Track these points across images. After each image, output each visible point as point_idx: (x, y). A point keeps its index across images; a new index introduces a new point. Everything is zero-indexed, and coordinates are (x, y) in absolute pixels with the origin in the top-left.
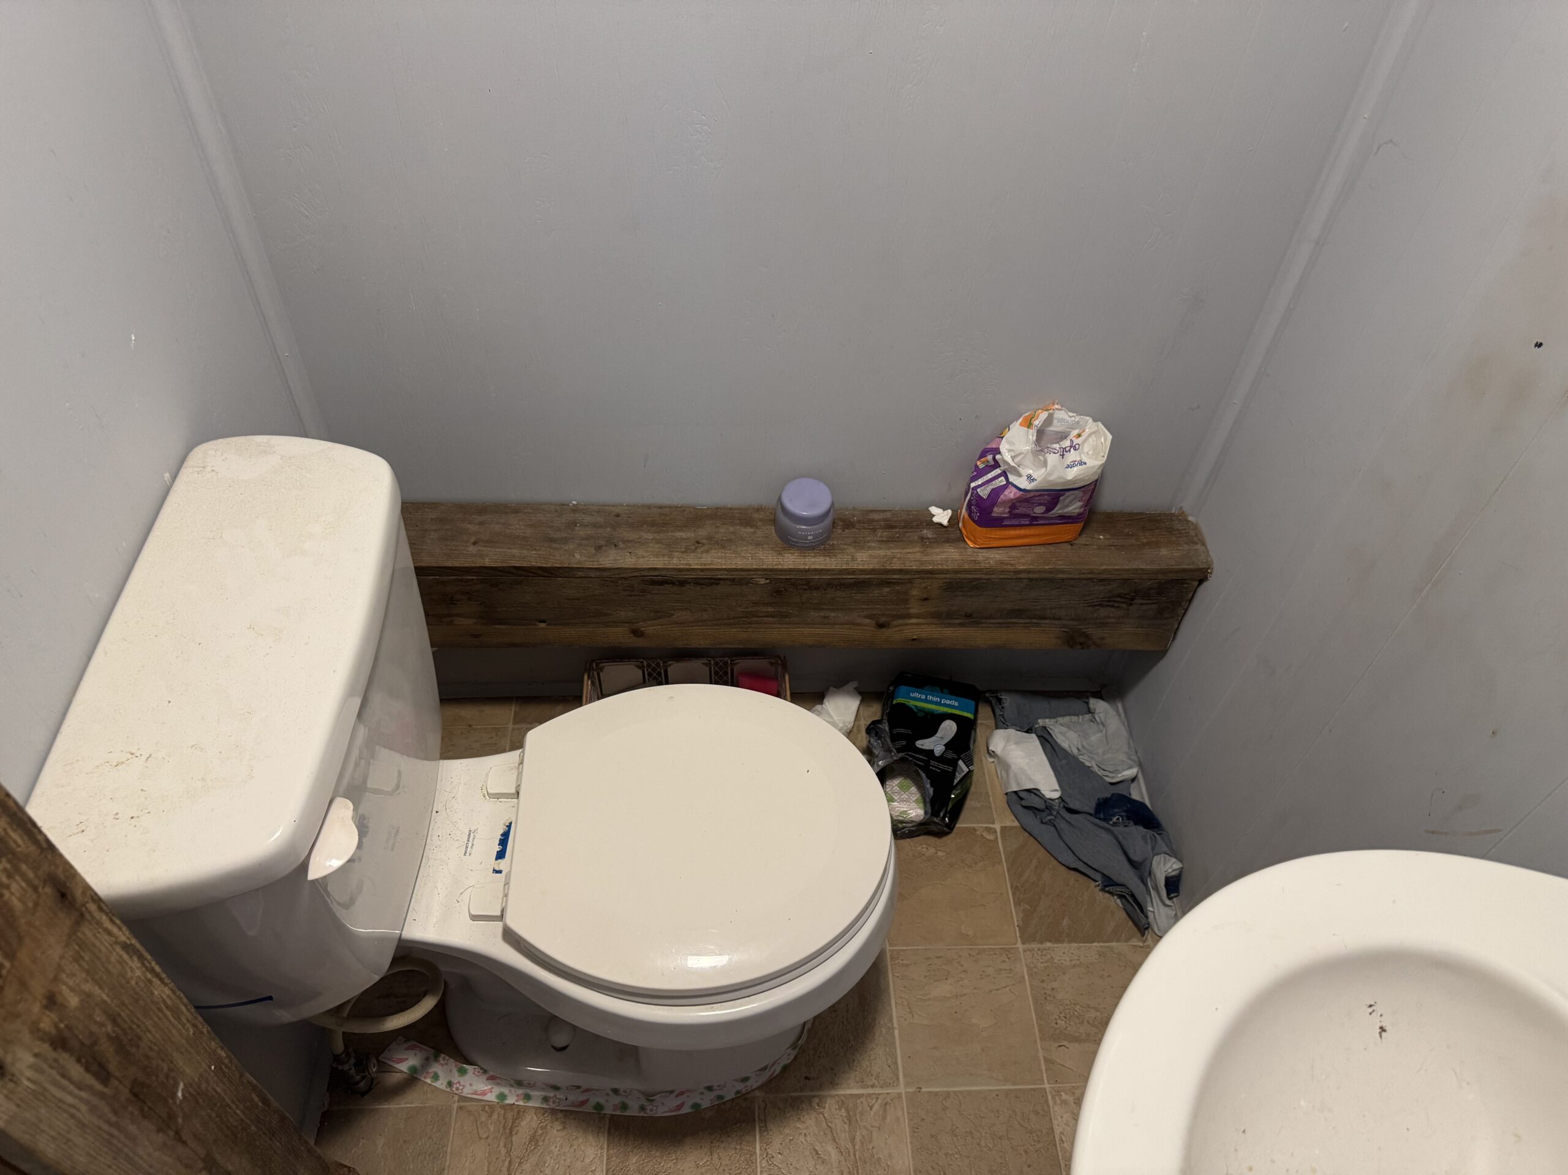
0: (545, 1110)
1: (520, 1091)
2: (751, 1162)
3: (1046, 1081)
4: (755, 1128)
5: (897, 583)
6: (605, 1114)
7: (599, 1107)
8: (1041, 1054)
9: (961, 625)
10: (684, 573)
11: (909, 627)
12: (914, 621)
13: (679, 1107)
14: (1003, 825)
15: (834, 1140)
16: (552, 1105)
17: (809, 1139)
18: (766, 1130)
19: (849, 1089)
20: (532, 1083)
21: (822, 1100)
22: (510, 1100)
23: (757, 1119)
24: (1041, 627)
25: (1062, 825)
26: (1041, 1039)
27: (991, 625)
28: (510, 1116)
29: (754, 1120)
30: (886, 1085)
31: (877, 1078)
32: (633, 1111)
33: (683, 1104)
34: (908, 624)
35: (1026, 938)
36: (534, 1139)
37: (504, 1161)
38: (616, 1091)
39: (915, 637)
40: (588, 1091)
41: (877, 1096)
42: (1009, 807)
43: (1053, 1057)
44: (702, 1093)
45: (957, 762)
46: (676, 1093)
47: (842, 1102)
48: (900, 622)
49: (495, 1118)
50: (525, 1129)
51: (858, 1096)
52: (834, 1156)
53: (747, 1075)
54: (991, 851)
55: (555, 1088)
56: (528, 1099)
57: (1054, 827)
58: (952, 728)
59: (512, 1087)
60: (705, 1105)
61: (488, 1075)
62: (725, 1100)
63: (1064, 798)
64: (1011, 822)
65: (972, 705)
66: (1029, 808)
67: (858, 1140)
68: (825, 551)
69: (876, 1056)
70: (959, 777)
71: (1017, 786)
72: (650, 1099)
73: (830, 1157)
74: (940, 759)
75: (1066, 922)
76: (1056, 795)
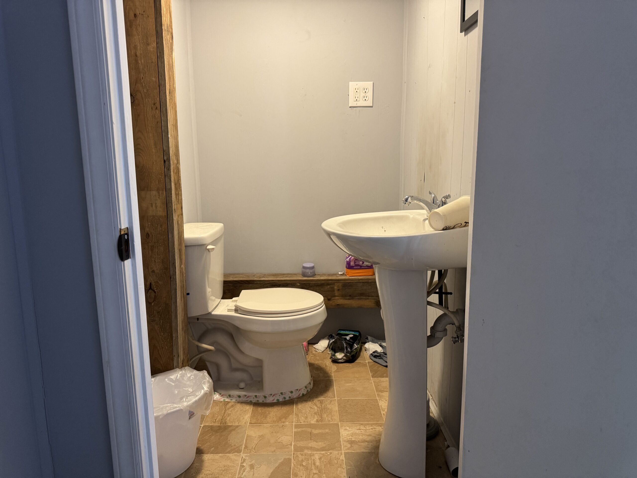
0: (236, 402)
2: (293, 408)
3: (377, 397)
4: (294, 405)
5: (331, 284)
6: (253, 403)
7: (251, 401)
8: (376, 394)
9: (349, 299)
10: (280, 282)
12: (337, 298)
13: (274, 400)
14: (369, 361)
15: (316, 406)
16: (238, 401)
17: (309, 405)
18: (297, 404)
19: (321, 398)
20: (233, 395)
21: (313, 400)
22: (226, 400)
23: (295, 402)
24: (369, 299)
25: (384, 358)
26: (376, 391)
27: (356, 299)
28: (226, 403)
29: (294, 403)
30: (331, 398)
31: (329, 397)
32: (261, 401)
33: (274, 399)
34: (335, 299)
35: (372, 377)
36: (232, 406)
37: (224, 409)
38: (256, 396)
39: (338, 304)
40: (248, 397)
41: (329, 400)
42: (370, 358)
43: (380, 394)
44: (280, 396)
45: (353, 343)
46: (272, 395)
47: (319, 400)
48: (334, 298)
49: (222, 403)
50: (230, 405)
51: (323, 400)
52: (316, 408)
53: (292, 391)
54: (365, 365)
55: (239, 397)
56: (231, 400)
57: (382, 359)
58: (352, 336)
59: (227, 397)
60: (281, 400)
61: (221, 395)
62: (286, 399)
63: (384, 352)
64: (371, 361)
65: (358, 333)
66: (375, 357)
67: (323, 406)
68: (313, 277)
69: (329, 394)
70: (355, 348)
71: (371, 352)
72: (265, 397)
73: (315, 408)
74: (349, 341)
75: (385, 375)
76: (382, 351)
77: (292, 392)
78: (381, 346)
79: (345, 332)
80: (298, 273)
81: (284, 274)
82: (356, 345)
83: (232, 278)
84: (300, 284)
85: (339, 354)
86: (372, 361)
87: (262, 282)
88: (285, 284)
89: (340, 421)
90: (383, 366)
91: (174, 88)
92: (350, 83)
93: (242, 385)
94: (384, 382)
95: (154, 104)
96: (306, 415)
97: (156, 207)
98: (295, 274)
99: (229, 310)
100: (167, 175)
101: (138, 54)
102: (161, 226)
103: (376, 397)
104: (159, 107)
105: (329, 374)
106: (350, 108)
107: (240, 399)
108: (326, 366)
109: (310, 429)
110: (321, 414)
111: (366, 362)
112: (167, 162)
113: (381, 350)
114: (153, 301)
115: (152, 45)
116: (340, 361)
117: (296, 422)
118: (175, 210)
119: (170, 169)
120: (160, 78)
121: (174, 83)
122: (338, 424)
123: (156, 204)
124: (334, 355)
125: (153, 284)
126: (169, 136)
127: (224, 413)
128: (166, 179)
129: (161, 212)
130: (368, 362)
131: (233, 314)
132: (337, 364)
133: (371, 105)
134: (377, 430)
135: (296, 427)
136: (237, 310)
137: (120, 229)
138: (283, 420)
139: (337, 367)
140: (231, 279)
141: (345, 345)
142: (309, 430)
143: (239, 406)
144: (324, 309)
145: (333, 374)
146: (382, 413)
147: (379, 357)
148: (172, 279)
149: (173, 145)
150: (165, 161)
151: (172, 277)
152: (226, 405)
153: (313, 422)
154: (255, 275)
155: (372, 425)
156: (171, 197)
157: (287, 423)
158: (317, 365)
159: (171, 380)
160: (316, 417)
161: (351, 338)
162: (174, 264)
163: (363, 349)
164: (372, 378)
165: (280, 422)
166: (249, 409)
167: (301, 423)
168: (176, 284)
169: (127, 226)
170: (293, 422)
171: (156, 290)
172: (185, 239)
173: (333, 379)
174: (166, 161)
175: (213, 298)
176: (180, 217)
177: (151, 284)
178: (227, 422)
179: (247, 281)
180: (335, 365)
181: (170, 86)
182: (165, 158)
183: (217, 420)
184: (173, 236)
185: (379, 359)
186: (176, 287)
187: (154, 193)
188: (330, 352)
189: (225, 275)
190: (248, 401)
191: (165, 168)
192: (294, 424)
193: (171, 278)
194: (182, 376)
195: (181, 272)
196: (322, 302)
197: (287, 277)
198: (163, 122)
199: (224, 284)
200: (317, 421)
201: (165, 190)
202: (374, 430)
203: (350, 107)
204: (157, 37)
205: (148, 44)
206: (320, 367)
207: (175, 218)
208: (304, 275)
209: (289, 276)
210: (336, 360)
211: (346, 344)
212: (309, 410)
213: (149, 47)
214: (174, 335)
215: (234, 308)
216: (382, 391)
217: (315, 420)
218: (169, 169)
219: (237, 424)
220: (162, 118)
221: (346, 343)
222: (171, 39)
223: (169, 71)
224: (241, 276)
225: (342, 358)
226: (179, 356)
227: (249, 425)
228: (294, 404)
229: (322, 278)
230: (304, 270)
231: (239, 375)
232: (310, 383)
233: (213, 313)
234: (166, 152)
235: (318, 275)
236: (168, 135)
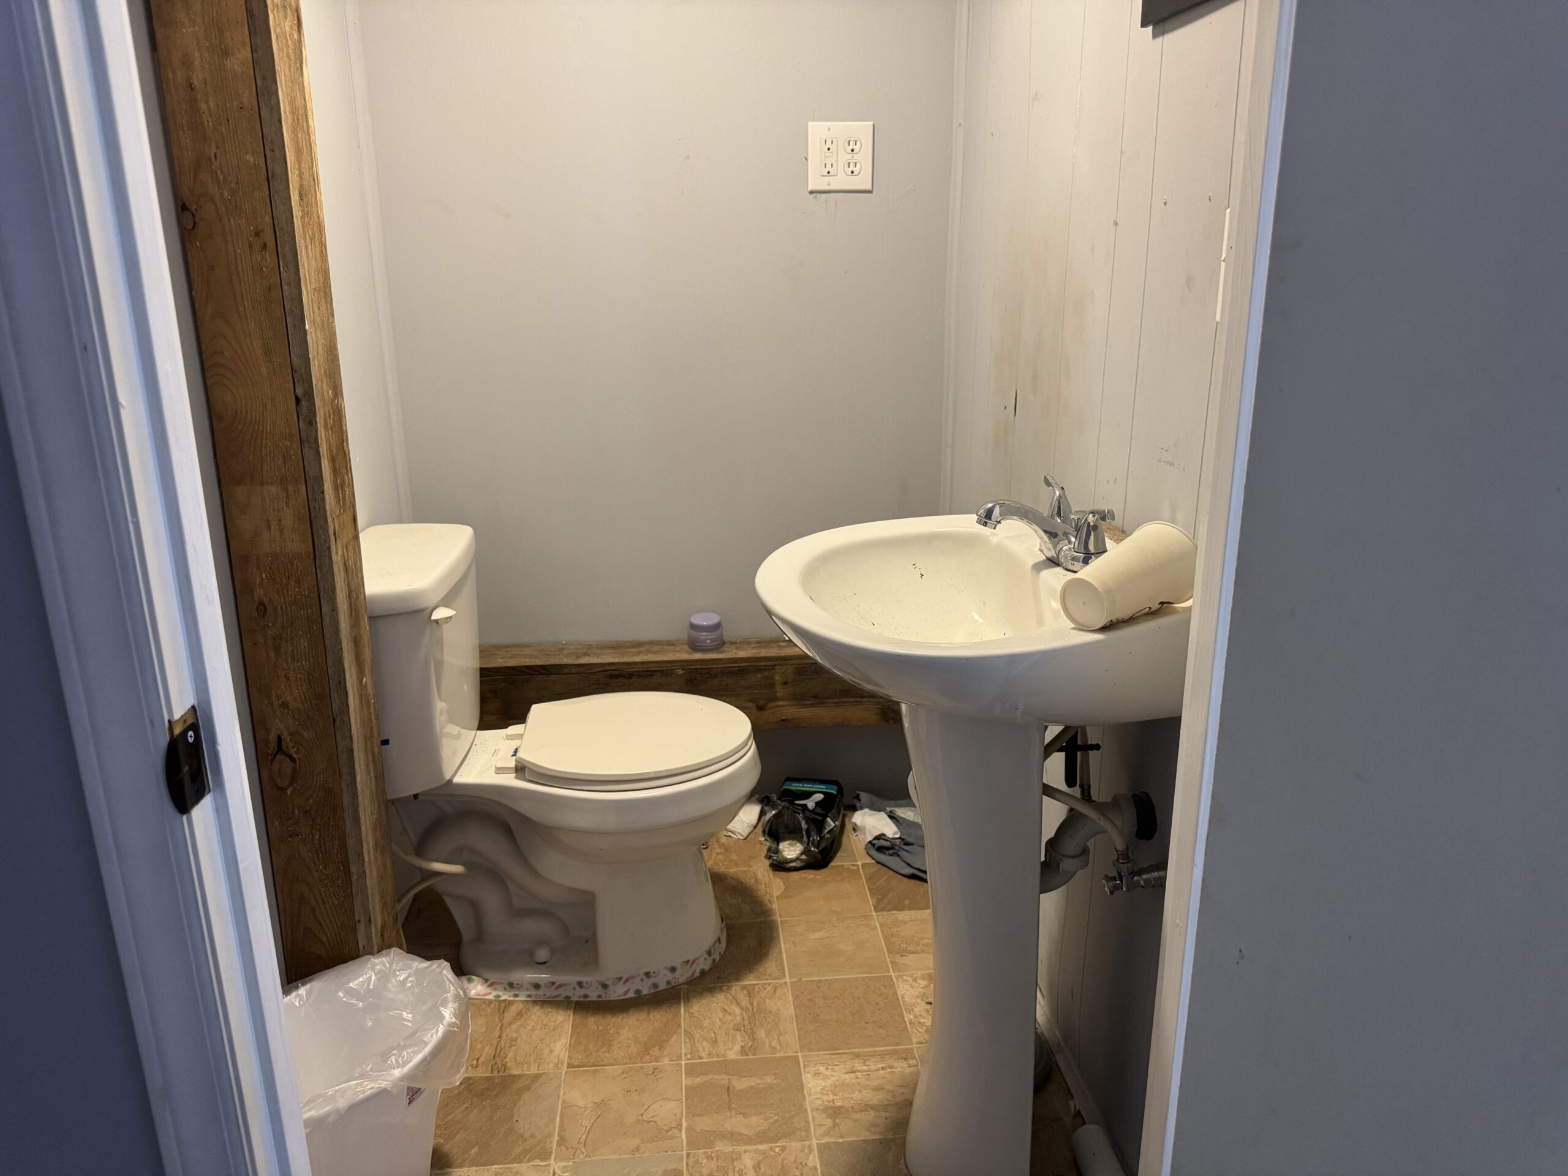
0: (528, 1001)
1: (512, 993)
2: (678, 1014)
3: (891, 970)
4: (680, 1005)
5: (765, 670)
6: (572, 1001)
7: (568, 997)
8: (888, 960)
9: (812, 705)
10: (631, 666)
11: (778, 709)
12: (781, 703)
13: (626, 993)
14: (864, 862)
15: (738, 1004)
16: (533, 998)
17: (719, 1004)
18: (689, 1001)
19: (749, 981)
20: (520, 983)
21: (729, 988)
22: (503, 998)
23: (682, 996)
24: (864, 705)
25: (903, 854)
26: (888, 953)
27: (831, 705)
28: (503, 1005)
29: (680, 998)
30: (776, 978)
31: (770, 975)
32: (593, 997)
33: (629, 990)
34: (777, 706)
35: (876, 911)
36: (520, 1014)
37: (497, 1025)
38: (580, 984)
39: (784, 718)
40: (560, 986)
41: (769, 984)
42: (867, 853)
43: (897, 961)
44: (642, 980)
45: (825, 817)
46: (623, 979)
47: (744, 988)
48: (772, 704)
49: (492, 1005)
50: (513, 1010)
51: (756, 985)
52: (737, 1011)
53: (675, 965)
54: (855, 874)
55: (537, 986)
56: (516, 996)
57: (898, 856)
58: (819, 797)
59: (505, 989)
60: (645, 991)
61: (489, 983)
62: (659, 989)
63: (903, 837)
64: (869, 860)
65: (835, 787)
66: (880, 849)
67: (755, 1003)
68: (719, 653)
69: (770, 966)
70: (828, 829)
71: (870, 838)
72: (605, 986)
73: (735, 1011)
74: (813, 811)
75: (907, 902)
76: (898, 836)
77: (673, 969)
78: (892, 817)
79: (803, 787)
80: (678, 640)
81: (639, 644)
82: (832, 820)
83: (501, 660)
84: (684, 672)
85: (789, 844)
86: (873, 861)
87: (582, 670)
88: (644, 671)
89: (803, 1047)
90: (900, 876)
91: (315, 179)
92: (810, 124)
93: (542, 954)
94: (905, 923)
95: (257, 234)
96: (714, 1033)
97: (281, 531)
98: (670, 643)
99: (500, 771)
100: (308, 440)
101: (196, 82)
102: (298, 581)
103: (889, 972)
104: (271, 244)
105: (766, 905)
106: (812, 196)
107: (540, 992)
108: (756, 880)
109: (726, 1077)
110: (751, 1029)
111: (858, 866)
112: (304, 404)
113: (895, 833)
114: (291, 784)
115: (239, 56)
116: (793, 864)
117: (689, 1056)
118: (335, 534)
119: (316, 422)
120: (268, 154)
121: (312, 162)
122: (796, 1058)
123: (280, 520)
124: (777, 851)
125: (286, 737)
126: (307, 327)
127: (500, 1037)
128: (306, 450)
129: (295, 544)
130: (863, 865)
131: (510, 780)
132: (783, 874)
133: (869, 187)
134: (897, 1071)
135: (691, 1070)
136: (521, 769)
137: (170, 721)
138: (656, 1051)
139: (784, 884)
140: (499, 662)
141: (804, 825)
142: (724, 1079)
143: (536, 1013)
144: (753, 757)
145: (775, 906)
146: (906, 1019)
147: (891, 852)
148: (338, 724)
149: (320, 348)
150: (298, 400)
151: (338, 719)
152: (503, 1012)
153: (732, 1055)
154: (564, 649)
155: (882, 1056)
156: (323, 499)
157: (666, 1061)
158: (732, 878)
159: (351, 993)
160: (739, 1038)
161: (818, 804)
162: (342, 684)
163: (848, 827)
164: (874, 914)
165: (647, 1058)
166: (564, 1020)
167: (701, 1058)
168: (351, 737)
169: (190, 701)
170: (679, 1058)
171: (294, 755)
172: (367, 600)
173: (777, 921)
174: (303, 400)
175: (453, 729)
176: (350, 548)
177: (279, 738)
178: (509, 1064)
179: (542, 667)
180: (781, 878)
181: (301, 175)
182: (299, 391)
183: (482, 1059)
184: (334, 610)
185: (891, 855)
186: (352, 743)
187: (272, 490)
188: (763, 843)
189: (484, 651)
190: (561, 998)
191: (300, 417)
192: (683, 1063)
193: (334, 721)
194: (384, 977)
195: (363, 698)
196: (749, 738)
197: (648, 652)
198: (285, 287)
199: (481, 676)
200: (744, 1051)
201: (303, 482)
202: (889, 1070)
203: (811, 192)
204: (252, 32)
205: (226, 53)
206: (741, 883)
207: (337, 558)
208: (694, 646)
209: (655, 648)
210: (783, 863)
211: (806, 823)
212: (720, 1019)
213: (228, 63)
214: (353, 869)
215: (512, 763)
216: (903, 953)
217: (737, 1047)
218: (312, 422)
219: (534, 1070)
220: (284, 275)
221: (807, 819)
222: (296, 28)
223: (294, 132)
224: (527, 651)
225: (797, 859)
226: (370, 921)
227: (566, 1072)
228: (680, 1002)
229: (742, 654)
230: (695, 634)
231: (532, 927)
232: (719, 940)
233: (458, 780)
234: (300, 374)
235: (732, 643)
236: (305, 325)
